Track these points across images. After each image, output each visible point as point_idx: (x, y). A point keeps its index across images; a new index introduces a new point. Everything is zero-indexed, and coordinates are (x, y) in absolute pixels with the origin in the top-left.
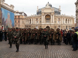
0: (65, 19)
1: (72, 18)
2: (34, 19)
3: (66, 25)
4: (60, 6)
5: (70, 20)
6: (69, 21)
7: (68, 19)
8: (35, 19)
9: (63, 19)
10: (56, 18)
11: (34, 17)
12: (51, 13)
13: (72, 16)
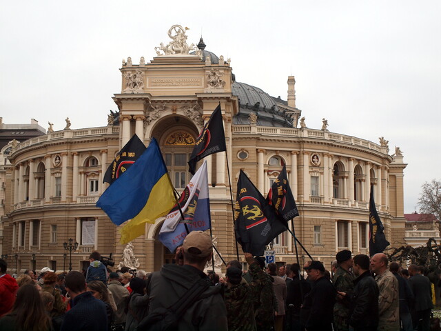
0: (329, 164)
1: (387, 159)
2: (65, 160)
3: (332, 210)
4: (291, 81)
5: (366, 171)
6: (358, 179)
7: (350, 167)
8: (78, 162)
9: (306, 159)
10: (251, 148)
11: (70, 143)
12: (199, 102)
13: (384, 143)
